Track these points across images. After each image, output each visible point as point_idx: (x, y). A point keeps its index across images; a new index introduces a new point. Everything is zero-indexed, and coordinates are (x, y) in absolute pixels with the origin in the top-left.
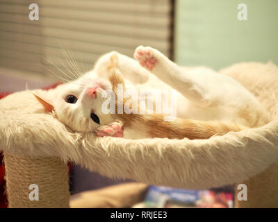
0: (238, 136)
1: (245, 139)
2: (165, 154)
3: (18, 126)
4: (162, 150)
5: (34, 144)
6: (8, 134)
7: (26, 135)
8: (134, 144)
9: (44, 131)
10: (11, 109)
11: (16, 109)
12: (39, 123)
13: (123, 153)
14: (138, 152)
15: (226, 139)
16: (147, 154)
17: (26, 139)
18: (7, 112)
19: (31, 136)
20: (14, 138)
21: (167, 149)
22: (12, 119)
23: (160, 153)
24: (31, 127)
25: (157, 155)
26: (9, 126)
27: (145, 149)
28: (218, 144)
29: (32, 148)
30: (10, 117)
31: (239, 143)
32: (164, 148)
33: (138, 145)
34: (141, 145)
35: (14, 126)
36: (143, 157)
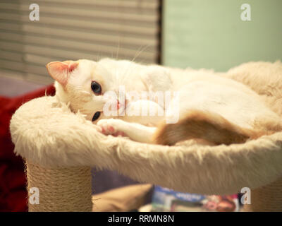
0: (272, 140)
1: (279, 142)
2: (204, 159)
4: (202, 156)
5: (67, 154)
7: (59, 145)
8: (173, 152)
9: (77, 140)
12: (71, 132)
14: (178, 160)
15: (261, 143)
16: (187, 161)
17: (59, 150)
19: (64, 145)
20: (47, 151)
21: (206, 155)
24: (64, 136)
25: (196, 161)
26: (39, 136)
27: (185, 156)
28: (255, 148)
29: (65, 159)
31: (273, 147)
32: (204, 153)
33: (178, 152)
34: (180, 152)
35: (45, 136)
36: (183, 164)
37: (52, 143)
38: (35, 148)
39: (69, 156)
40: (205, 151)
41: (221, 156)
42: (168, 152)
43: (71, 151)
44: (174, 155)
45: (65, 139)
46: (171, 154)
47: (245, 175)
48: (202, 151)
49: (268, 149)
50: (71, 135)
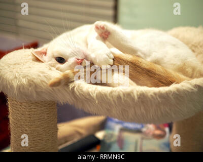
0: (191, 84)
1: (196, 86)
2: (139, 98)
3: (23, 78)
4: (137, 95)
5: (36, 91)
6: (15, 84)
7: (30, 85)
9: (44, 81)
10: (15, 64)
11: (19, 64)
12: (39, 76)
13: (107, 99)
14: (119, 97)
15: (182, 86)
16: (126, 99)
17: (30, 89)
18: (12, 66)
19: (34, 85)
20: (21, 88)
21: (141, 95)
22: (18, 72)
23: (136, 97)
24: (34, 79)
25: (133, 99)
26: (16, 78)
27: (124, 95)
28: (178, 90)
29: (35, 95)
31: (192, 89)
32: (138, 94)
33: (119, 92)
34: (121, 92)
35: (20, 78)
36: (123, 101)
37: (25, 83)
38: (12, 87)
39: (37, 93)
40: (139, 92)
41: (152, 96)
42: (111, 92)
43: (39, 90)
44: (115, 94)
45: (35, 81)
46: (114, 93)
47: (170, 110)
48: (138, 92)
49: (188, 91)
50: (40, 77)
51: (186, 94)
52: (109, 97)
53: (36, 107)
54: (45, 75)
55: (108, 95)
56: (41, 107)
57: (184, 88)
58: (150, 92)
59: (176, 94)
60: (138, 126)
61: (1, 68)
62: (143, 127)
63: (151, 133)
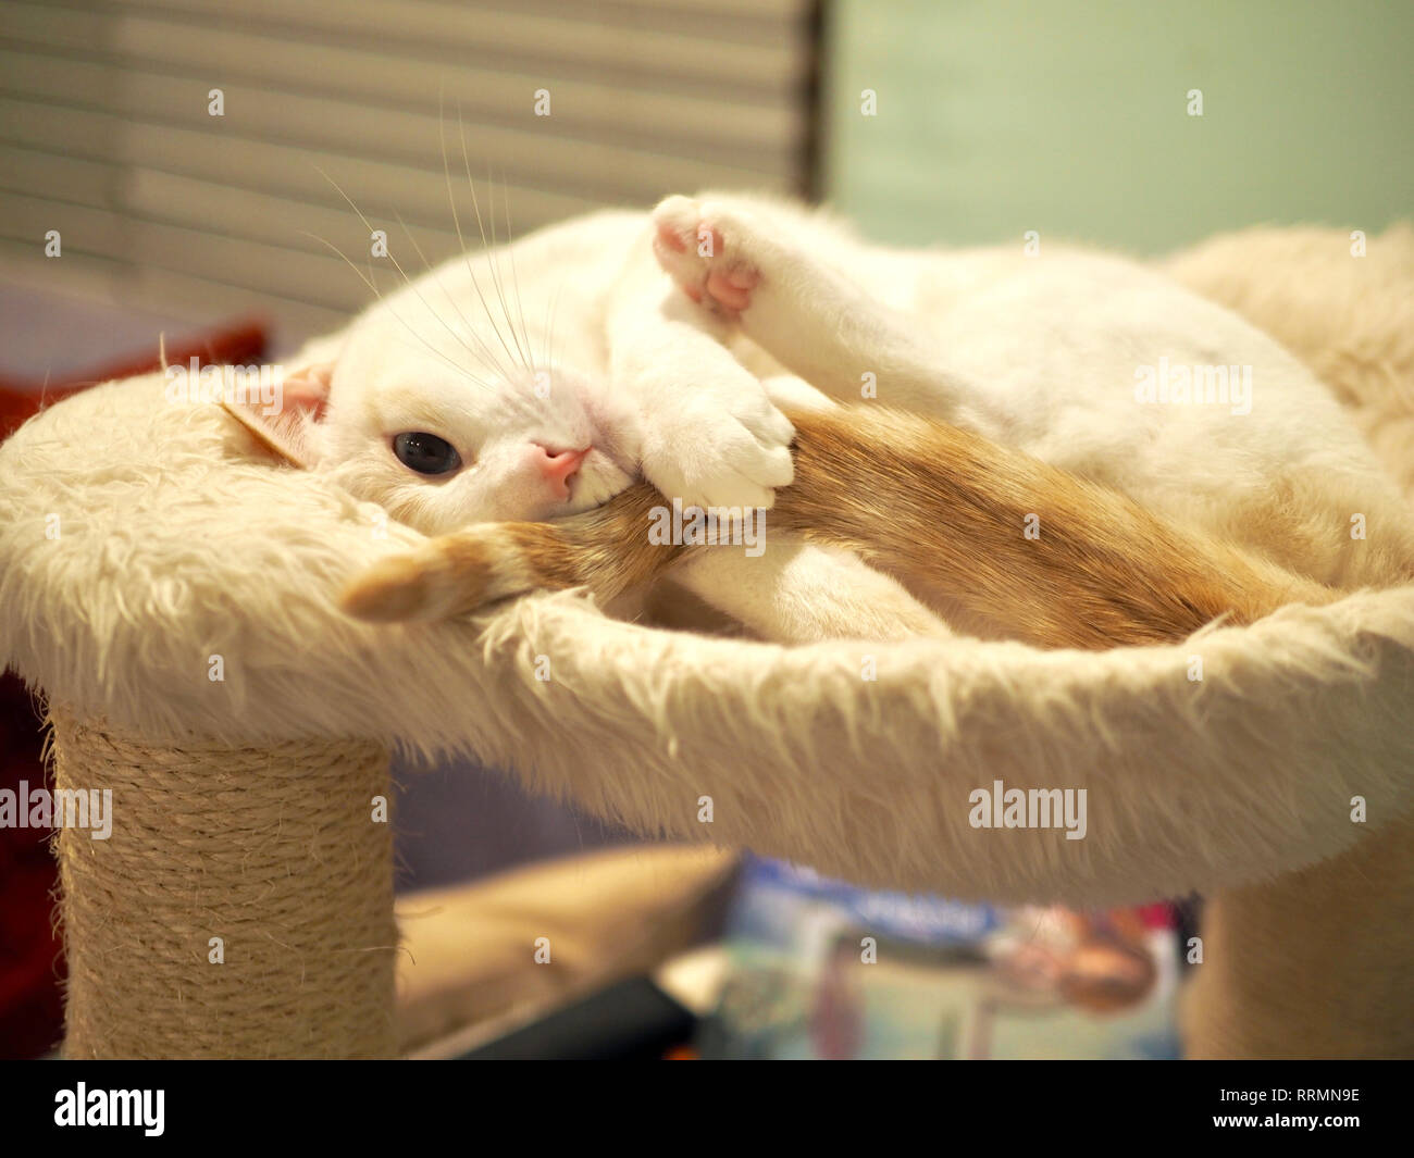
0: (1329, 630)
1: (1368, 644)
2: (966, 722)
3: (158, 572)
4: (957, 703)
5: (248, 670)
6: (104, 616)
7: (208, 626)
8: (803, 676)
9: (307, 603)
10: (104, 478)
11: (128, 477)
12: (273, 561)
13: (745, 723)
14: (827, 717)
15: (1272, 642)
16: (874, 727)
17: (205, 648)
18: (81, 493)
19: (234, 627)
20: (140, 643)
21: (979, 700)
22: (117, 534)
23: (947, 719)
24: (235, 580)
25: (927, 730)
26: (107, 573)
27: (863, 700)
28: (1241, 670)
29: (239, 696)
30: (100, 522)
31: (1341, 667)
32: (965, 693)
33: (824, 680)
34: (842, 683)
35: (135, 575)
36: (855, 745)
37: (171, 608)
38: (80, 635)
39: (256, 680)
40: (972, 679)
41: (1055, 708)
42: (774, 683)
43: (266, 660)
44: (801, 693)
45: (241, 595)
46: (792, 689)
47: (1185, 806)
48: (957, 679)
49: (1309, 681)
50: (275, 573)
51: (1294, 700)
52: (755, 715)
53: (246, 782)
54: (314, 552)
55: (751, 700)
56: (282, 783)
57: (1284, 657)
58: (1041, 682)
59: (1230, 698)
60: (961, 920)
61: (6, 504)
62: (991, 924)
63: (1050, 973)
